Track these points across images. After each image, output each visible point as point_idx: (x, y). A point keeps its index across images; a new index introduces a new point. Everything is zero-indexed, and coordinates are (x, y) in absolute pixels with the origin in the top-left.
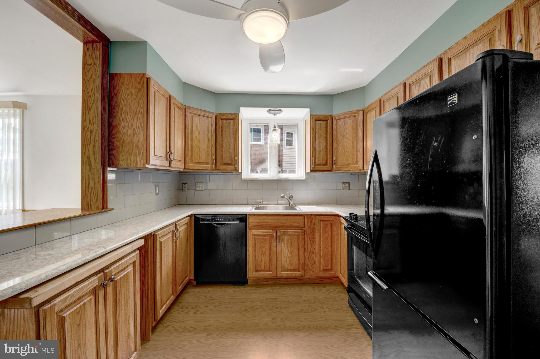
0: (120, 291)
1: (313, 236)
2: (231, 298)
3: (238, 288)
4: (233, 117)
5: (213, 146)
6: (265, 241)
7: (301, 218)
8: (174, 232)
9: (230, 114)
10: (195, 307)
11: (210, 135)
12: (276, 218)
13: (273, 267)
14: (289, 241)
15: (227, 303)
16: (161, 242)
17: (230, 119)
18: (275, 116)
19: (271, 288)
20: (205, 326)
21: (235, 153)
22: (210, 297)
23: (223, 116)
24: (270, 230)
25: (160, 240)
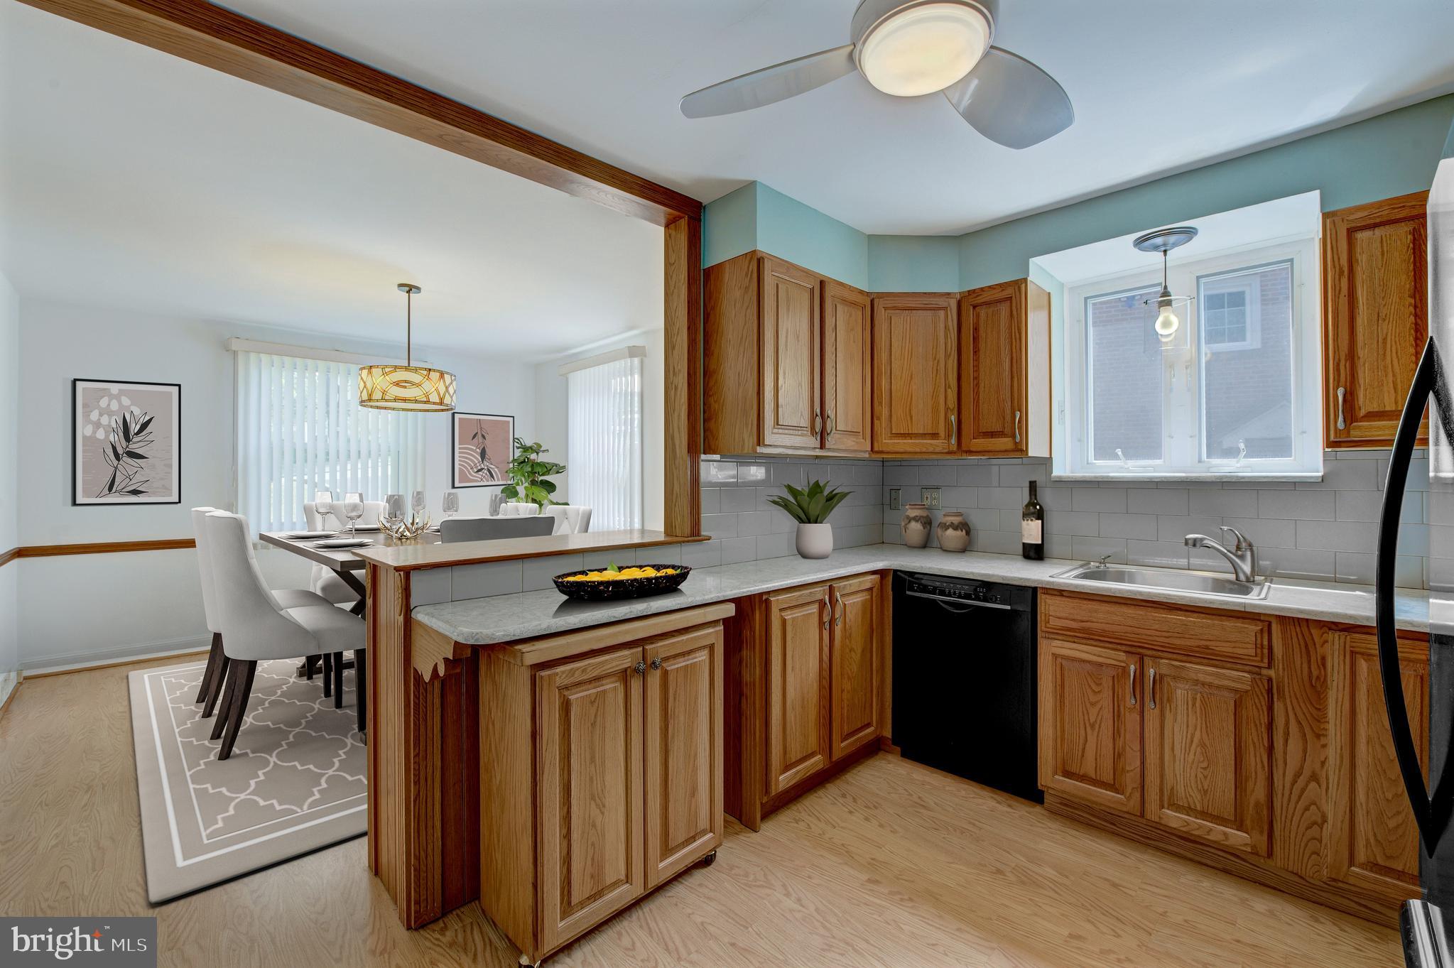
0: (675, 695)
1: (1314, 712)
2: (974, 825)
3: (1010, 806)
4: (1009, 292)
5: (949, 387)
6: (1098, 685)
7: (1253, 628)
8: (825, 604)
9: (1000, 285)
10: (875, 806)
11: (941, 355)
12: (1140, 612)
13: (1130, 781)
14: (1194, 705)
15: (955, 831)
16: (784, 622)
17: (1000, 301)
18: (1165, 255)
19: (1119, 848)
20: (872, 859)
21: (1016, 400)
22: (919, 798)
23: (978, 296)
24: (1120, 650)
25: (781, 616)
